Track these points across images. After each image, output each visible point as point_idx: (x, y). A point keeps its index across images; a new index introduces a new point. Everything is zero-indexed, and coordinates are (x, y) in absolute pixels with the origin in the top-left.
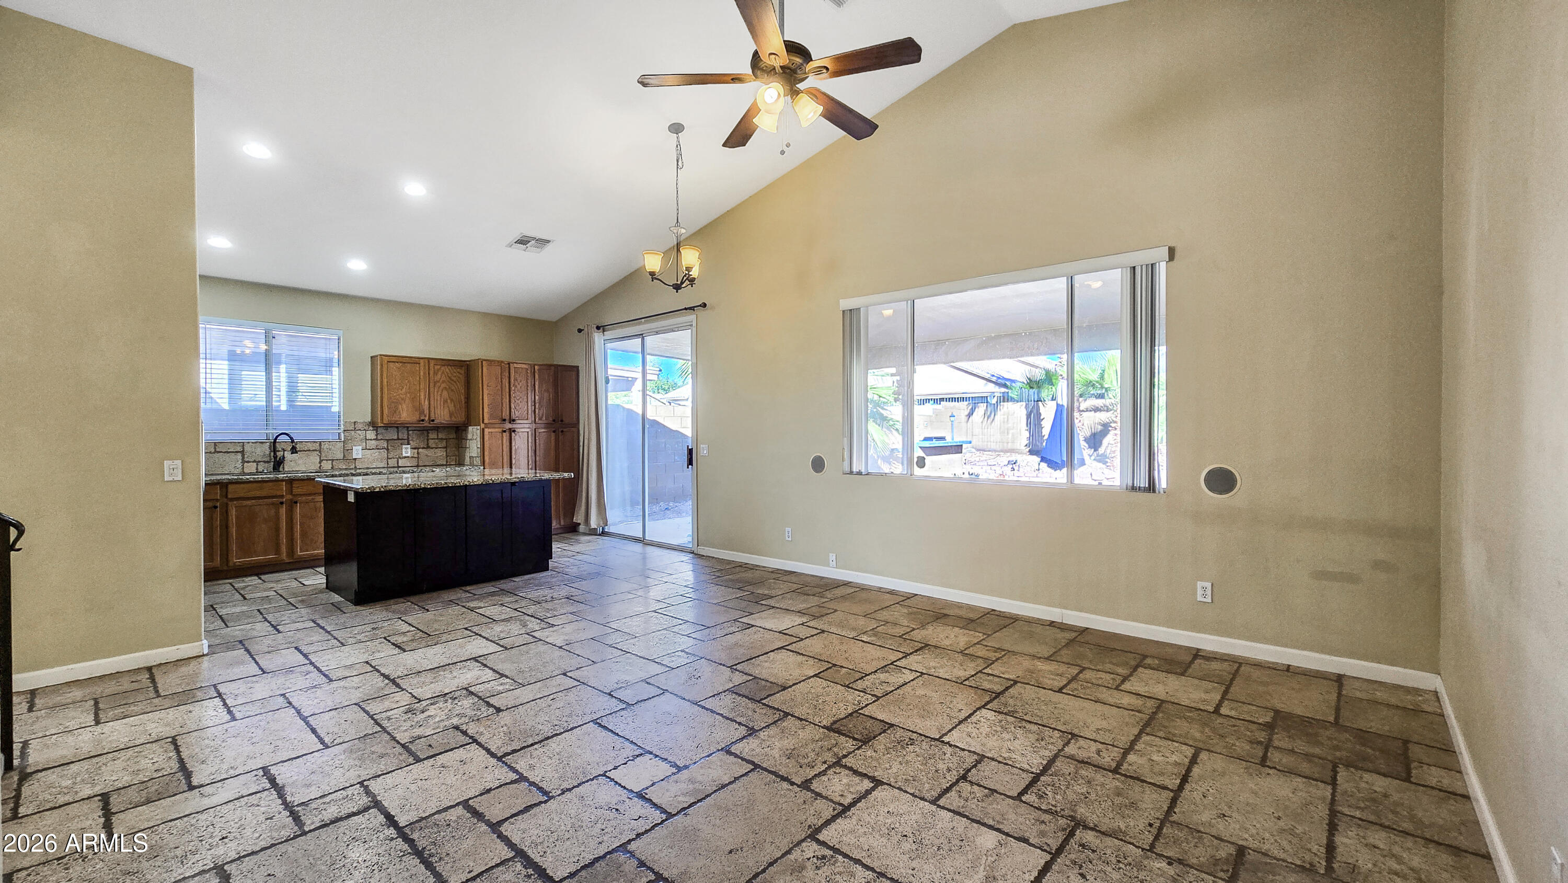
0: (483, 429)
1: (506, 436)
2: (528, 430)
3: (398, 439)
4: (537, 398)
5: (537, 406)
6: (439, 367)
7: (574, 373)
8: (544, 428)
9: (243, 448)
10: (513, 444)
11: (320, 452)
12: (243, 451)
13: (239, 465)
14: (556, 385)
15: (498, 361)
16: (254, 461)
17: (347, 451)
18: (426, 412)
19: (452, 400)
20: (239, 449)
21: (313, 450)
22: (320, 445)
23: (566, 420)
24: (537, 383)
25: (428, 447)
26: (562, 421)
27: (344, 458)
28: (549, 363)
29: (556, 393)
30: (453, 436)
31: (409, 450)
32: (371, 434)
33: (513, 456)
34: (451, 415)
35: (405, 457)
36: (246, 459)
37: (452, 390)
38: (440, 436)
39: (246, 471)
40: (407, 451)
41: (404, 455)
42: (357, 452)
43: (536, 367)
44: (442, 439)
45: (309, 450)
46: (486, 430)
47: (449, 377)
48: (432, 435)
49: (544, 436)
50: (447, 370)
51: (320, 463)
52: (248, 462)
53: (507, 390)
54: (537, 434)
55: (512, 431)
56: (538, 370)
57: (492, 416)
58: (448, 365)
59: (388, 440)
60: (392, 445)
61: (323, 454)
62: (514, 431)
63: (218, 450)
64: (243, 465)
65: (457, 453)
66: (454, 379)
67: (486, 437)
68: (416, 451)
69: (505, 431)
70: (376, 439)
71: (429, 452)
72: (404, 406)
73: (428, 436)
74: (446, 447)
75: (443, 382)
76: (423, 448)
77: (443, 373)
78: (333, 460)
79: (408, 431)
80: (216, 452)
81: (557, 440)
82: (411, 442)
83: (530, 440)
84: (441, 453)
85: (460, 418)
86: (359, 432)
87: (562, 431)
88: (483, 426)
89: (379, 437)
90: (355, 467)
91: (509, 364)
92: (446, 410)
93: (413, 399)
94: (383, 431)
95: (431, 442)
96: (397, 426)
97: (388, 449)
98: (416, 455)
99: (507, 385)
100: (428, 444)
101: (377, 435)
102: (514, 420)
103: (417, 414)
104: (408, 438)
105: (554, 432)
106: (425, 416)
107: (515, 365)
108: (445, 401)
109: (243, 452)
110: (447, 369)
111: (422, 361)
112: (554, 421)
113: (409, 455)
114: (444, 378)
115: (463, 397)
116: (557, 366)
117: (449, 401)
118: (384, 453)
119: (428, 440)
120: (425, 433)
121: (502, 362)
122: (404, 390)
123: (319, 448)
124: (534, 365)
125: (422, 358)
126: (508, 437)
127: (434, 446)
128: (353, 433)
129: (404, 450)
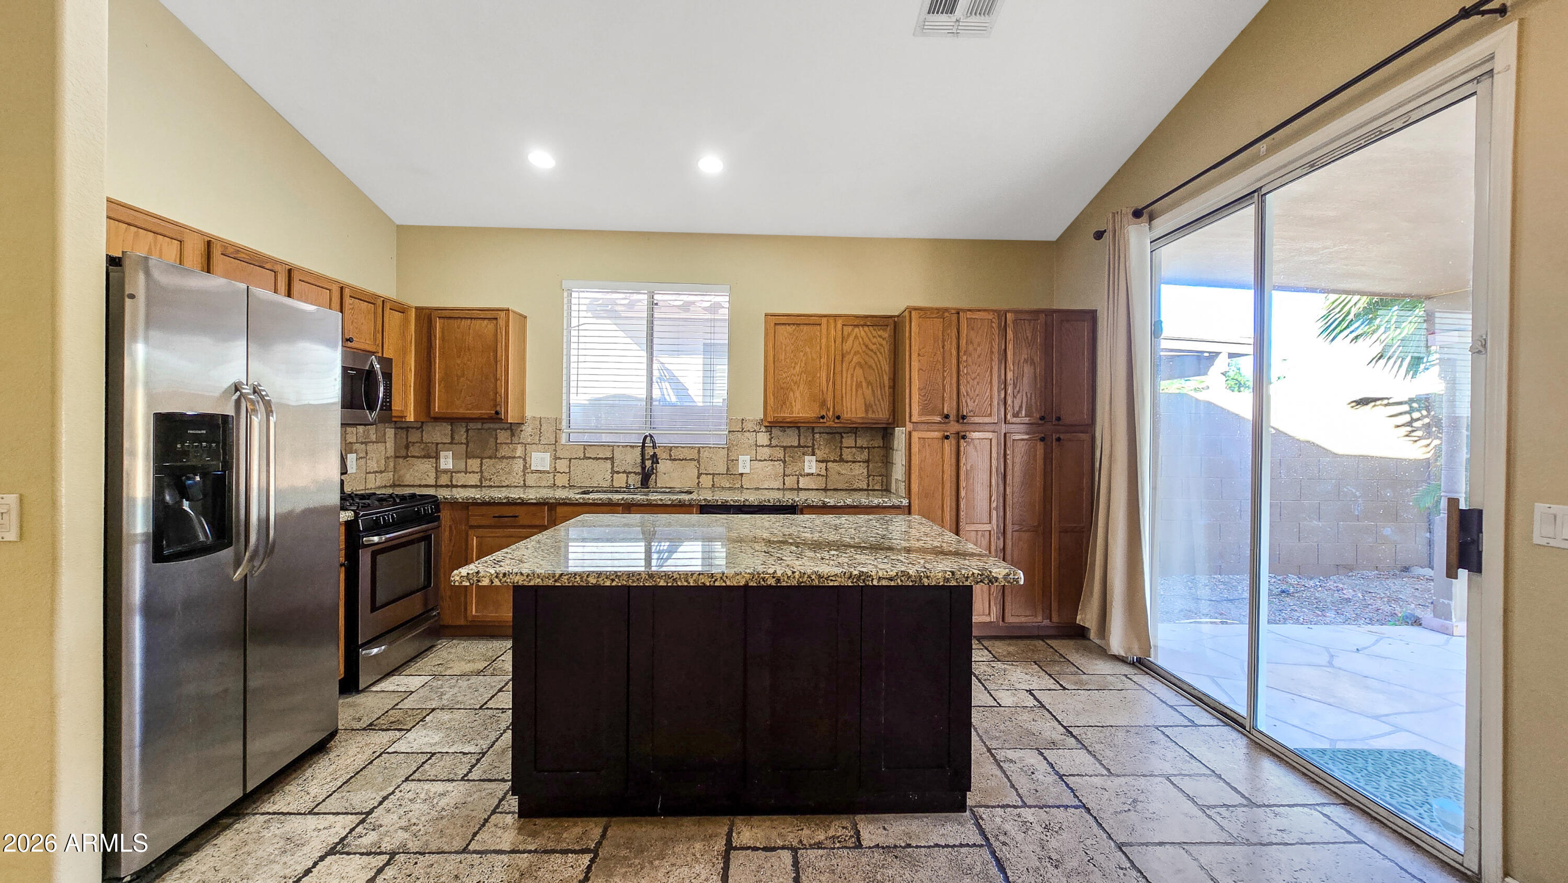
0: (910, 433)
1: (948, 446)
2: (989, 435)
3: (799, 446)
4: (1010, 375)
5: (1010, 391)
6: (850, 328)
7: (1086, 326)
8: (1027, 434)
9: (613, 454)
10: (963, 461)
11: (699, 462)
12: (613, 457)
13: (608, 477)
14: (1047, 348)
15: (938, 309)
16: (624, 472)
17: (731, 462)
18: (830, 404)
19: (869, 383)
20: (609, 455)
21: (690, 460)
22: (699, 452)
23: (1068, 419)
24: (1010, 347)
25: (841, 460)
26: (1059, 419)
27: (728, 473)
28: (1035, 307)
29: (1048, 367)
30: (878, 442)
31: (814, 464)
32: (763, 438)
33: (963, 484)
34: (868, 407)
35: (808, 475)
36: (616, 469)
37: (870, 367)
38: (860, 442)
39: (616, 484)
40: (810, 464)
41: (807, 471)
42: (744, 464)
43: (1009, 316)
44: (862, 447)
45: (686, 459)
46: (915, 435)
47: (867, 346)
48: (848, 441)
49: (1021, 448)
50: (863, 333)
51: (698, 478)
52: (618, 472)
53: (954, 361)
54: (1008, 444)
55: (961, 436)
56: (1015, 322)
57: (924, 411)
58: (863, 326)
59: (785, 448)
60: (790, 454)
61: (702, 467)
62: (964, 437)
63: (587, 455)
64: (612, 477)
65: (884, 471)
66: (874, 347)
67: (915, 449)
68: (824, 464)
69: (947, 437)
70: (769, 446)
71: (844, 469)
72: (798, 394)
73: (841, 442)
74: (867, 461)
75: (856, 353)
76: (834, 461)
77: (856, 337)
78: (713, 475)
79: (814, 433)
80: (586, 458)
81: (1047, 459)
82: (817, 451)
83: (994, 455)
84: (859, 470)
85: (882, 414)
86: (747, 434)
87: (1059, 439)
88: (909, 426)
89: (774, 442)
90: (742, 486)
91: (958, 313)
92: (861, 401)
93: (810, 384)
94: (780, 434)
95: (845, 451)
96: (795, 425)
97: (785, 462)
98: (823, 472)
99: (954, 352)
100: (841, 455)
101: (770, 440)
102: (964, 417)
103: (816, 406)
104: (813, 445)
105: (1042, 439)
106: (829, 410)
107: (969, 315)
108: (859, 385)
109: (612, 459)
110: (861, 332)
111: (824, 320)
112: (1042, 418)
113: (813, 471)
114: (856, 347)
115: (886, 378)
116: (1050, 313)
117: (864, 384)
118: (779, 466)
119: (841, 448)
120: (838, 437)
121: (946, 310)
122: (798, 368)
123: (696, 456)
124: (1006, 312)
125: (825, 316)
126: (954, 448)
127: (850, 458)
128: (739, 435)
129: (806, 464)
